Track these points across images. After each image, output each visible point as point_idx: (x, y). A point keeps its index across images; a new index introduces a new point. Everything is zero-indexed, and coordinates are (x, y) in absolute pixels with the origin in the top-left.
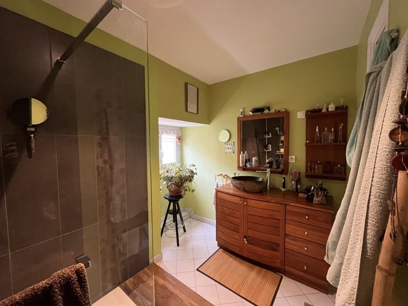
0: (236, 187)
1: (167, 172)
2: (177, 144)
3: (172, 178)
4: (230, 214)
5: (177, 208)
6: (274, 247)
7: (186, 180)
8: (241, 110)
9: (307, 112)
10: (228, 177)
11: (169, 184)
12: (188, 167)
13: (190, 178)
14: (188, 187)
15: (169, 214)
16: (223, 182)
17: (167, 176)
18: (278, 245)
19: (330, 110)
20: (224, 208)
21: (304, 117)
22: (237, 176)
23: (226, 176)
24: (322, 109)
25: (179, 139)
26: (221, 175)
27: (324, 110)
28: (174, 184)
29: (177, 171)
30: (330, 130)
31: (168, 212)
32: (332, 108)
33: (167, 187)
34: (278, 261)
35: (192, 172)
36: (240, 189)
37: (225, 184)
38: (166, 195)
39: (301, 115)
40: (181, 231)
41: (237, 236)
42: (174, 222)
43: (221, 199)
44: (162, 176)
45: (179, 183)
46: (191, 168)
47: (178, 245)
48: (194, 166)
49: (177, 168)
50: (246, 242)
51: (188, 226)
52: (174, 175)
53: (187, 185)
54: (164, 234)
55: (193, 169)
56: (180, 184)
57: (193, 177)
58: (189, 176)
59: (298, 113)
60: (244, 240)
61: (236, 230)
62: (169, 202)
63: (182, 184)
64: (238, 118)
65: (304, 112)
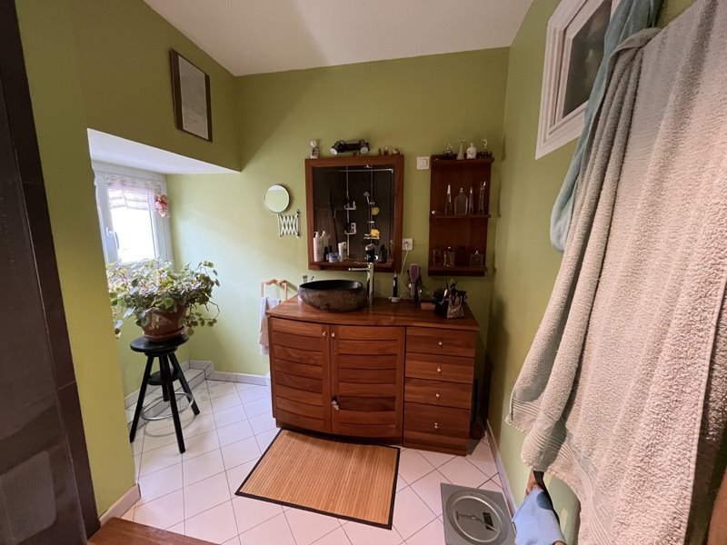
0: (312, 305)
1: (135, 283)
2: (157, 215)
3: (151, 297)
4: (301, 359)
5: (171, 367)
6: (385, 404)
7: (193, 301)
8: (313, 144)
9: (433, 158)
10: (289, 285)
11: (143, 315)
12: (194, 268)
13: (202, 295)
14: (199, 315)
15: (149, 386)
16: (278, 296)
17: (137, 293)
18: (393, 399)
19: (469, 156)
20: (289, 350)
21: (428, 167)
22: (309, 281)
23: (285, 284)
24: (456, 155)
25: (162, 202)
26: (275, 282)
27: (460, 157)
28: (157, 313)
29: (165, 281)
30: (467, 193)
31: (148, 379)
32: (471, 153)
33: (139, 323)
34: (394, 426)
35: (207, 280)
36: (318, 308)
37: (283, 300)
38: (138, 341)
39: (423, 164)
40: (186, 415)
41: (317, 400)
42: (165, 400)
43: (278, 332)
44: (119, 296)
45: (172, 308)
46: (203, 272)
47: (182, 450)
48: (210, 265)
49: (165, 274)
50: (337, 407)
51: (203, 399)
52: (155, 290)
53: (194, 311)
54: (139, 433)
55: (208, 272)
56: (176, 310)
57: (209, 291)
58: (199, 290)
59: (418, 158)
60: (332, 405)
61: (316, 390)
62: (146, 358)
63: (182, 309)
64: (308, 161)
65: (428, 158)
